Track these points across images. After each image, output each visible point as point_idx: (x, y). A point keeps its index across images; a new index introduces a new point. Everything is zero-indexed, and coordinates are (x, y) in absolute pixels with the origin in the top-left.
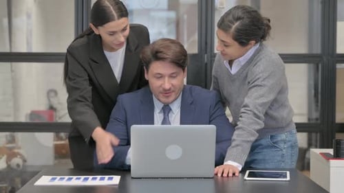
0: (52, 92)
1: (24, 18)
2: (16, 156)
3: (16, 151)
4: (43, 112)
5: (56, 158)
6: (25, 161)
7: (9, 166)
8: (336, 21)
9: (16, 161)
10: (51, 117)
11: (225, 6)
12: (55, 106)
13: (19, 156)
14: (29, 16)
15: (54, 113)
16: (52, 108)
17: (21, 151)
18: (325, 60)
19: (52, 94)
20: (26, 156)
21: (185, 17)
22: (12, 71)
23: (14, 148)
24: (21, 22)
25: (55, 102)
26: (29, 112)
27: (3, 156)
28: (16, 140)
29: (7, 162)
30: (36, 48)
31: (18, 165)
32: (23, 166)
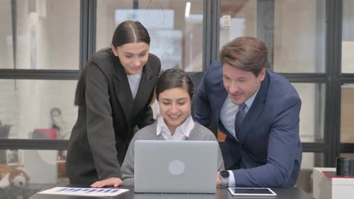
0: (55, 111)
1: (28, 35)
2: (19, 175)
3: (19, 169)
4: (46, 130)
5: (59, 176)
6: (27, 179)
7: (12, 184)
8: (341, 40)
9: (19, 179)
10: (55, 135)
11: (230, 25)
12: (59, 125)
13: (22, 174)
14: (33, 33)
15: (57, 132)
16: (55, 127)
17: (24, 169)
18: (330, 79)
19: (56, 113)
20: (29, 174)
21: (191, 36)
22: (16, 89)
23: (17, 166)
24: (25, 40)
25: (58, 121)
26: (32, 131)
27: (6, 173)
28: (19, 159)
29: (10, 181)
30: (40, 66)
31: (21, 183)
32: (27, 184)
